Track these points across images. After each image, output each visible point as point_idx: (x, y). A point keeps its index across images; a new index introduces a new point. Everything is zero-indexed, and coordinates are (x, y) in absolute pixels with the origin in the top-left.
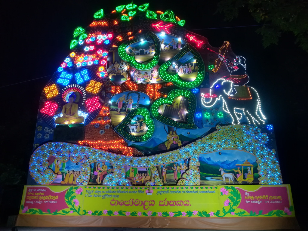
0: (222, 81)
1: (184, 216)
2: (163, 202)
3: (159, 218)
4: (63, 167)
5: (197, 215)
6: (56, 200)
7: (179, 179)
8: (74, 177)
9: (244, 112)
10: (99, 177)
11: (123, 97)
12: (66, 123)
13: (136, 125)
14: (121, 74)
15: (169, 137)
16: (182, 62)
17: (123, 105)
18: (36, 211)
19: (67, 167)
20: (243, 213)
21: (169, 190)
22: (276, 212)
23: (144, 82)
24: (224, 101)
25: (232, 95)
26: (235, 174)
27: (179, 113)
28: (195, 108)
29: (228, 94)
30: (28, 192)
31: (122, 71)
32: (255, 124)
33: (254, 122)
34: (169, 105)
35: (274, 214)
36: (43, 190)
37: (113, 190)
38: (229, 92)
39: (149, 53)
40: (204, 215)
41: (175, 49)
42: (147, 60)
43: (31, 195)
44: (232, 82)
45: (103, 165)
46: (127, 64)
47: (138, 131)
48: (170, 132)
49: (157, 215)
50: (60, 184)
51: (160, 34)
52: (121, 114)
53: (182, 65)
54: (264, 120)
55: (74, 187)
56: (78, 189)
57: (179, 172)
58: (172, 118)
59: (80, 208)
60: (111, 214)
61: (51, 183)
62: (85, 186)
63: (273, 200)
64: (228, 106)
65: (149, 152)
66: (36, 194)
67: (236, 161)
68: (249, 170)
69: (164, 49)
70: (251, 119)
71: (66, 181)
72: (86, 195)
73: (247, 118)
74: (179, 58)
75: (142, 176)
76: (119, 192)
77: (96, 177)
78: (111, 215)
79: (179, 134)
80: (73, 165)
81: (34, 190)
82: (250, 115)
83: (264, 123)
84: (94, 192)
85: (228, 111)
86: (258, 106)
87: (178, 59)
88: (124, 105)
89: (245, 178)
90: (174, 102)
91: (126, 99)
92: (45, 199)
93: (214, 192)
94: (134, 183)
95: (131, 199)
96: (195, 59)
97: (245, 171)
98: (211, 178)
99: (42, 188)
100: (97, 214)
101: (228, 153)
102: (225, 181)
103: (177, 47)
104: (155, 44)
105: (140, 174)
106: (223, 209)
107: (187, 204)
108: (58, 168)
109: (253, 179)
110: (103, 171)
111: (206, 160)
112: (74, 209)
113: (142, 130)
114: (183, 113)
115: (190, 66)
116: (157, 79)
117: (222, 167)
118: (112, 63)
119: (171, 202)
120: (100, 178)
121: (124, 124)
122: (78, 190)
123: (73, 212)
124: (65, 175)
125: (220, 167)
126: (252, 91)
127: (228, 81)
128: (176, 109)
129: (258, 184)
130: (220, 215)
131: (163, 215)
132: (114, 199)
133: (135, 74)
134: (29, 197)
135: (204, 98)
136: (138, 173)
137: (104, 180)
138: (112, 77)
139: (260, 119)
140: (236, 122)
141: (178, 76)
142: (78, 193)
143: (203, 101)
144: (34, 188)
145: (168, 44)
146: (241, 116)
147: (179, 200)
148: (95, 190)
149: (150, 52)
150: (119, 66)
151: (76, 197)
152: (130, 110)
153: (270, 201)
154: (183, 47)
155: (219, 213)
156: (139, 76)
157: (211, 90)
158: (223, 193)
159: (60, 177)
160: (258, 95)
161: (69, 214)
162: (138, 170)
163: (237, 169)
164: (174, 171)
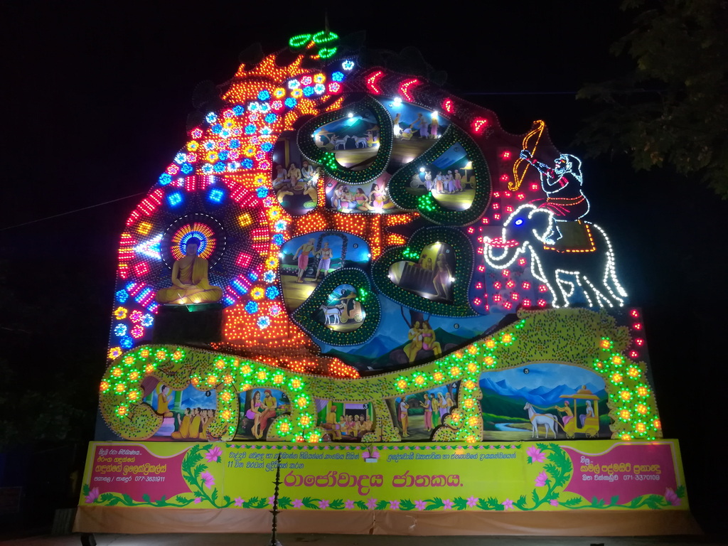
0: (530, 209)
1: (448, 509)
2: (401, 478)
3: (392, 514)
4: (175, 401)
5: (477, 506)
6: (161, 475)
7: (437, 428)
8: (201, 422)
9: (578, 281)
10: (257, 423)
11: (308, 243)
12: (182, 301)
13: (338, 306)
14: (305, 193)
15: (415, 335)
16: (440, 166)
17: (309, 262)
18: (118, 499)
19: (186, 401)
20: (578, 501)
21: (416, 451)
22: (647, 499)
23: (357, 211)
24: (534, 255)
25: (552, 242)
26: (560, 417)
27: (434, 282)
28: (471, 269)
29: (543, 239)
30: (97, 455)
31: (305, 185)
32: (602, 306)
33: (599, 302)
34: (411, 264)
35: (643, 503)
36: (132, 452)
37: (289, 452)
38: (545, 234)
39: (367, 146)
40: (491, 507)
41: (424, 137)
42: (361, 161)
43: (106, 463)
44: (551, 214)
45: (267, 397)
46: (318, 170)
47: (344, 320)
48: (415, 323)
49: (388, 508)
50: (171, 439)
51: (392, 102)
52: (305, 283)
53: (441, 173)
54: (620, 297)
55: (202, 445)
56: (212, 450)
57: (436, 413)
58: (418, 292)
59: (215, 491)
60: (287, 506)
61: (149, 437)
62: (228, 443)
63: (642, 473)
64: (543, 267)
65: (369, 368)
66: (118, 460)
67: (561, 389)
68: (589, 409)
69: (400, 137)
70: (592, 295)
71: (184, 433)
72: (231, 463)
73: (585, 293)
74: (433, 158)
75: (354, 420)
76: (303, 456)
77: (252, 423)
78: (285, 507)
79: (435, 328)
80: (199, 397)
81: (113, 452)
82: (592, 286)
83: (621, 305)
84: (248, 456)
85: (544, 277)
86: (607, 266)
87: (431, 160)
88: (313, 262)
89: (580, 425)
90: (424, 256)
91: (315, 248)
92: (137, 471)
94: (337, 436)
95: (330, 472)
96: (469, 159)
97: (581, 411)
98: (506, 426)
99: (131, 448)
100: (256, 504)
101: (544, 370)
102: (536, 432)
103: (429, 131)
104: (379, 125)
105: (350, 416)
106: (534, 493)
107: (454, 482)
108: (164, 402)
109: (597, 428)
110: (266, 410)
111: (497, 386)
112: (202, 494)
113: (351, 317)
114: (444, 281)
115: (458, 175)
116: (385, 203)
117: (531, 402)
118: (284, 167)
119: (418, 477)
120: (259, 426)
121: (312, 306)
122: (213, 453)
123: (202, 500)
124: (182, 419)
125: (525, 400)
126: (596, 234)
127: (542, 210)
128: (427, 272)
129: (609, 438)
130: (526, 507)
131: (401, 507)
132: (292, 472)
133: (336, 192)
134: (100, 468)
135: (490, 248)
136: (344, 415)
137: (269, 430)
138: (284, 199)
139: (614, 296)
140: (561, 302)
141: (432, 198)
142: (211, 459)
143: (488, 254)
144: (110, 448)
145: (409, 126)
146: (571, 287)
147: (438, 474)
148: (250, 451)
149: (369, 142)
150: (300, 175)
151: (206, 467)
152: (326, 274)
153: (634, 475)
154: (442, 133)
155: (525, 503)
156: (344, 198)
157: (504, 231)
158: (534, 459)
159: (170, 423)
160: (608, 242)
161: (192, 506)
162: (345, 407)
163: (563, 406)
164: (426, 410)
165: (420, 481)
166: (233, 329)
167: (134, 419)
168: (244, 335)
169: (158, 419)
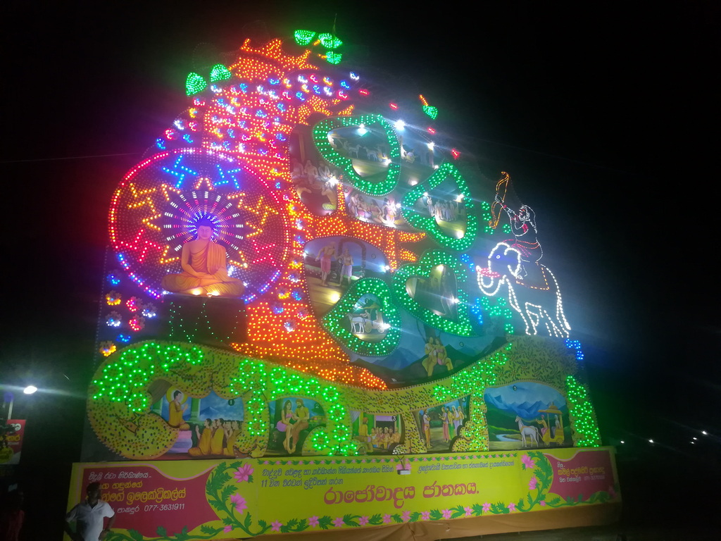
0: (505, 247)
1: (469, 516)
2: (430, 489)
3: (424, 525)
5: (490, 511)
7: (455, 439)
8: (225, 435)
9: (541, 313)
10: (289, 436)
11: (330, 247)
12: (196, 292)
13: (363, 315)
14: (323, 194)
15: (430, 350)
17: (331, 266)
18: (122, 537)
19: (206, 411)
20: (558, 500)
21: (441, 462)
22: (599, 495)
24: (510, 287)
25: (521, 278)
27: (441, 301)
29: (515, 274)
31: (323, 186)
32: (557, 336)
33: (556, 332)
34: (423, 281)
36: (137, 476)
37: (328, 467)
38: (516, 271)
39: (377, 160)
40: (500, 511)
41: (424, 165)
42: (374, 173)
44: (520, 254)
45: (299, 407)
46: (335, 173)
47: (367, 330)
48: (429, 339)
49: (420, 519)
51: (395, 123)
52: (329, 287)
53: (439, 201)
54: (567, 330)
55: (229, 462)
56: (241, 469)
57: (452, 425)
59: (249, 516)
60: (328, 526)
61: (161, 454)
62: (260, 459)
63: (595, 474)
65: (394, 380)
66: (117, 486)
67: (538, 404)
68: (557, 422)
69: (406, 159)
71: (204, 448)
72: (265, 483)
73: (547, 324)
75: (384, 432)
76: (342, 471)
78: (326, 527)
80: (222, 405)
81: (109, 476)
82: (550, 318)
83: (568, 336)
84: (283, 473)
85: (518, 307)
86: (557, 303)
88: (336, 266)
89: (552, 436)
90: (432, 276)
91: (337, 253)
92: (147, 499)
93: (512, 463)
94: (369, 449)
95: (368, 486)
97: (552, 424)
98: (504, 437)
99: (135, 470)
100: (295, 527)
101: (526, 388)
102: (525, 442)
103: (427, 160)
105: (381, 428)
106: (529, 496)
107: (472, 489)
108: (178, 411)
109: (563, 438)
110: (298, 421)
111: (495, 400)
112: (233, 520)
113: (375, 327)
114: (449, 301)
116: (396, 219)
117: (521, 416)
118: (300, 160)
119: (444, 487)
120: (291, 439)
121: (340, 312)
123: (232, 528)
124: (201, 432)
127: (513, 249)
129: (572, 446)
130: (524, 508)
131: (431, 517)
132: (332, 488)
135: (482, 276)
136: (375, 427)
137: (305, 444)
138: (303, 196)
139: (563, 329)
142: (242, 479)
143: (480, 282)
145: (411, 151)
146: (537, 318)
147: (460, 483)
148: (285, 468)
149: (379, 156)
150: (317, 173)
151: (236, 489)
152: (349, 281)
153: (590, 476)
154: (439, 164)
155: (523, 505)
156: (360, 206)
158: (526, 466)
159: (186, 437)
160: (557, 284)
161: (221, 536)
162: (377, 419)
163: (540, 419)
164: (444, 423)
165: (446, 491)
166: (256, 329)
167: (140, 433)
168: (268, 337)
169: (173, 432)
